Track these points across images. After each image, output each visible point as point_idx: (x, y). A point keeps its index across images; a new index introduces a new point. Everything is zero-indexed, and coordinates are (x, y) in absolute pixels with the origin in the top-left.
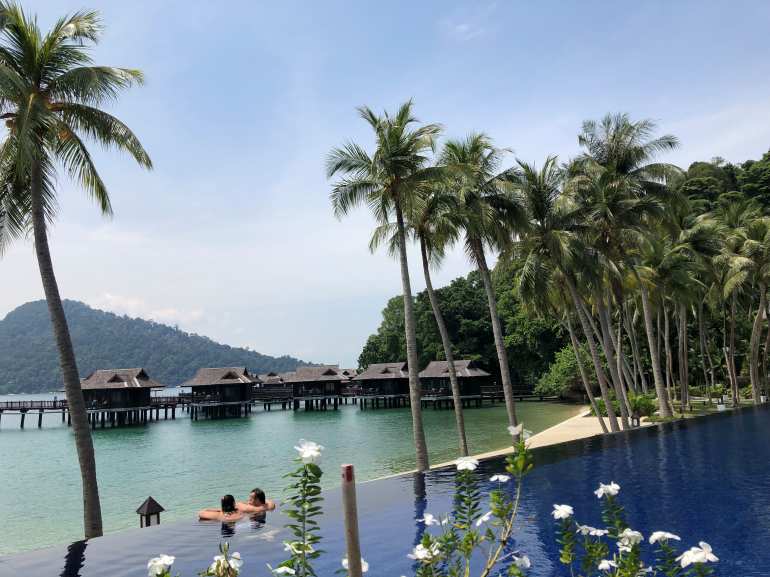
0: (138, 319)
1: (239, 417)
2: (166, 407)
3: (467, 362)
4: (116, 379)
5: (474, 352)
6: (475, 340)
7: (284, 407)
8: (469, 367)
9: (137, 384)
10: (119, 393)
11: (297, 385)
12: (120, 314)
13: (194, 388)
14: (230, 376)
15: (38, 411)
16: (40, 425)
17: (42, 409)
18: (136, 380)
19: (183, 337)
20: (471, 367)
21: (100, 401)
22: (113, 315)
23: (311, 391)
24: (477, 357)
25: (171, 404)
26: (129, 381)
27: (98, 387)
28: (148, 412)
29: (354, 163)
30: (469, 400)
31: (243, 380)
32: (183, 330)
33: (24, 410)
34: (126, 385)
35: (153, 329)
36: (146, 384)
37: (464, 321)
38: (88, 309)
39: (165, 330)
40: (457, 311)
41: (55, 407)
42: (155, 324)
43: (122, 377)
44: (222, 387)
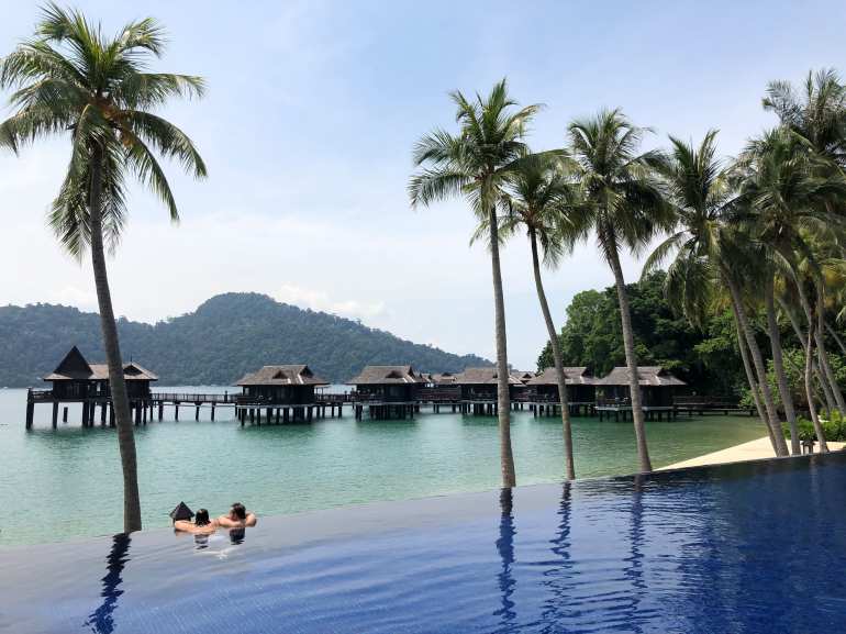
0: (321, 313)
1: (404, 418)
2: (333, 405)
3: (658, 369)
4: (280, 375)
5: (671, 357)
6: (673, 343)
7: (454, 409)
8: (660, 375)
9: (301, 380)
10: (283, 390)
11: (465, 387)
12: (303, 307)
13: (359, 386)
14: (394, 375)
15: (210, 404)
16: (213, 418)
17: (214, 403)
18: (299, 376)
19: (365, 332)
20: (662, 374)
21: (266, 396)
22: (296, 308)
23: (480, 395)
24: (675, 362)
25: (338, 401)
26: (293, 377)
27: (263, 383)
28: (315, 410)
29: (444, 153)
30: (660, 412)
31: (407, 379)
32: (366, 325)
33: (198, 403)
34: (289, 382)
35: (336, 324)
36: (309, 381)
37: (660, 321)
38: (272, 302)
39: (347, 324)
40: (652, 308)
41: (226, 401)
42: (338, 318)
43: (287, 374)
44: (386, 386)
